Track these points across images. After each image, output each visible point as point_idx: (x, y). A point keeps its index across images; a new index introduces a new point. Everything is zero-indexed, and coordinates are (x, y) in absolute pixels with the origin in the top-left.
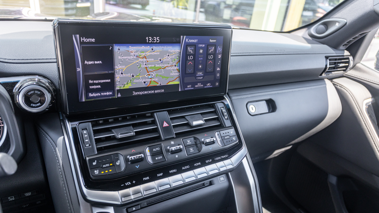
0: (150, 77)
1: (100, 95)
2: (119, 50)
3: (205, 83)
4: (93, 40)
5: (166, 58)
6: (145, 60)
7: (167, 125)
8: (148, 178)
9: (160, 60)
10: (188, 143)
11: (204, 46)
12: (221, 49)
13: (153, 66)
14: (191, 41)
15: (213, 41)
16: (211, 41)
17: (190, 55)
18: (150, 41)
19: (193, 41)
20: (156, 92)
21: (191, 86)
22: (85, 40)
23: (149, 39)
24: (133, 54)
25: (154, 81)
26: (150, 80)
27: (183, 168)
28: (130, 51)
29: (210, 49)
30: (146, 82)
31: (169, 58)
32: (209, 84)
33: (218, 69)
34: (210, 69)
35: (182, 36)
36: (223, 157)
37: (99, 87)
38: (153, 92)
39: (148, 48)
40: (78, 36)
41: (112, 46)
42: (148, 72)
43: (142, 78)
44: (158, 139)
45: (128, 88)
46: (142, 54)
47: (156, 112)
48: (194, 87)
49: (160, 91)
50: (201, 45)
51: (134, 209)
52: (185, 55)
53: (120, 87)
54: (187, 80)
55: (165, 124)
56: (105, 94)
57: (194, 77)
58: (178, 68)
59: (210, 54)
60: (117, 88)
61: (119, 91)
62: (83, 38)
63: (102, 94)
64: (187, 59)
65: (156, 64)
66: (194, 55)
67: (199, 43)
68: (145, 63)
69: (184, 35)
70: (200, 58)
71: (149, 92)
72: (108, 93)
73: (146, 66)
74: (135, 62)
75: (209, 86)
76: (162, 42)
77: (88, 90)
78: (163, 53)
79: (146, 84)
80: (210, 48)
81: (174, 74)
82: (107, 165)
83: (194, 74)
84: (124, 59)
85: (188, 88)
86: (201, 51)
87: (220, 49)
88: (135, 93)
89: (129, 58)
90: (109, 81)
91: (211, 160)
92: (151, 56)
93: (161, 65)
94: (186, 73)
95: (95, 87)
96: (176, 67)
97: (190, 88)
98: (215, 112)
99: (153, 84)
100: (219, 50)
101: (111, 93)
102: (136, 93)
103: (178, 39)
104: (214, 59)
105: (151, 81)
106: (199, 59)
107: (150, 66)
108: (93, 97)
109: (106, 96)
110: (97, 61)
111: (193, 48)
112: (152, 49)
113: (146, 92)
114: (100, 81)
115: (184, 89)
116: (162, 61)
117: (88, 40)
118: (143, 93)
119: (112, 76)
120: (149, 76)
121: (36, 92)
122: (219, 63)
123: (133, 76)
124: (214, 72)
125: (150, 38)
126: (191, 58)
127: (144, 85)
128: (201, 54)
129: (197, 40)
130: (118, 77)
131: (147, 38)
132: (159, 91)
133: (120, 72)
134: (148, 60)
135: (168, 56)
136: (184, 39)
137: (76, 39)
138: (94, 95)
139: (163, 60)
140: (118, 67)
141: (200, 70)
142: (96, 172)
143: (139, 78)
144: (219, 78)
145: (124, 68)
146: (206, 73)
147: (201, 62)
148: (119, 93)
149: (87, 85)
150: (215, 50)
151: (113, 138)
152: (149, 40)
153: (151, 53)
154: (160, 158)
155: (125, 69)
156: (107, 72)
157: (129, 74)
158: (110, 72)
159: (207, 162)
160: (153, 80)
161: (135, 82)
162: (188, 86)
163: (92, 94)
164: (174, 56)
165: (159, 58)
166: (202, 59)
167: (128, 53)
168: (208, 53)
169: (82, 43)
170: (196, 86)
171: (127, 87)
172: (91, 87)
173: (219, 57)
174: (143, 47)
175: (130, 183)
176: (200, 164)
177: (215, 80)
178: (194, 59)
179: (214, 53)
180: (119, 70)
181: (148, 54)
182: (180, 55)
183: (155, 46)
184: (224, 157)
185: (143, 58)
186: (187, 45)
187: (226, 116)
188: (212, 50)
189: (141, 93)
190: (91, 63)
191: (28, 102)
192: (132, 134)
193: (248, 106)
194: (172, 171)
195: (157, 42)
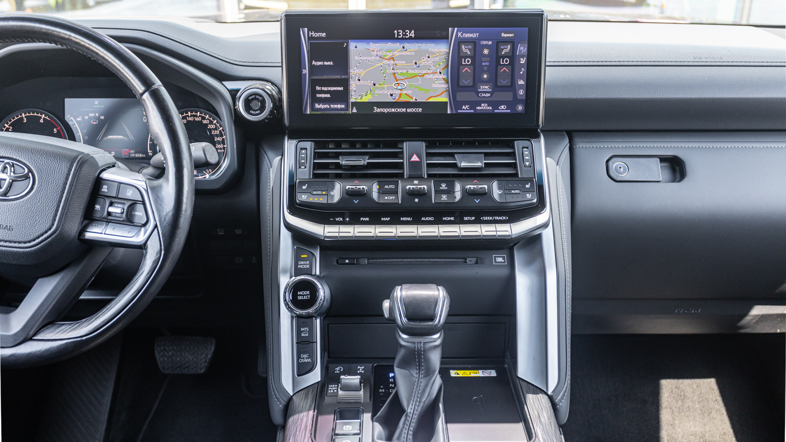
0: (399, 87)
1: (329, 107)
2: (356, 47)
3: (495, 104)
4: (324, 35)
5: (425, 61)
6: (392, 62)
7: (417, 159)
8: (367, 219)
9: (416, 63)
10: (442, 188)
11: (490, 43)
12: (524, 49)
13: (405, 71)
14: (467, 35)
15: (508, 35)
16: (503, 35)
17: (465, 58)
18: (400, 35)
19: (471, 35)
20: (409, 110)
21: (468, 107)
22: (314, 34)
23: (398, 33)
24: (375, 53)
25: (406, 94)
26: (400, 92)
27: (423, 219)
28: (372, 49)
29: (503, 49)
30: (394, 95)
31: (430, 61)
32: (504, 107)
33: (521, 82)
34: (504, 82)
35: (450, 29)
36: (497, 218)
37: (329, 96)
38: (404, 110)
39: (397, 45)
40: (306, 29)
41: (347, 43)
42: (397, 81)
43: (388, 88)
44: (401, 176)
45: (367, 101)
46: (388, 54)
47: (406, 141)
48: (475, 109)
49: (416, 110)
50: (484, 43)
51: (347, 261)
52: (458, 56)
53: (356, 99)
54: (461, 96)
55: (415, 158)
56: (336, 106)
57: (473, 94)
58: (445, 77)
59: (503, 57)
60: (352, 100)
61: (354, 104)
62: (312, 32)
63: (332, 106)
64: (460, 63)
65: (409, 69)
66: (473, 58)
67: (481, 38)
68: (392, 67)
69: (454, 27)
70: (485, 62)
71: (398, 110)
72: (339, 106)
73: (393, 71)
74: (378, 65)
75: (502, 110)
76: (418, 38)
77: (315, 100)
78: (420, 54)
79: (394, 97)
80: (502, 47)
81: (439, 86)
82: (319, 192)
83: (474, 88)
84: (363, 60)
85: (464, 109)
86: (486, 52)
87: (522, 49)
88: (377, 110)
89: (369, 58)
90: (341, 89)
91: (473, 218)
92: (401, 58)
93: (417, 72)
94: (458, 86)
95: (323, 96)
96: (442, 75)
97: (467, 109)
98: (512, 155)
99: (404, 99)
100: (522, 51)
101: (343, 106)
102: (379, 110)
103: (444, 33)
104: (512, 64)
105: (400, 94)
106: (483, 64)
107: (399, 71)
108: (320, 109)
109: (337, 109)
110: (327, 61)
111: (470, 47)
112: (404, 48)
113: (393, 110)
114: (329, 89)
115: (456, 110)
116: (418, 65)
117: (318, 35)
118: (388, 110)
119: (345, 83)
120: (399, 85)
121: (257, 97)
122: (521, 73)
123: (374, 85)
124: (512, 87)
125: (400, 32)
126: (468, 61)
127: (390, 99)
128: (485, 56)
129: (477, 34)
130: (353, 85)
131: (396, 32)
132: (414, 110)
133: (357, 78)
134: (396, 62)
135: (429, 57)
136: (455, 33)
137: (304, 33)
138: (322, 106)
139: (421, 63)
140: (354, 71)
141: (485, 82)
142: (304, 197)
143: (383, 88)
144: (524, 98)
145: (363, 72)
146: (496, 88)
147: (485, 68)
148: (354, 108)
149: (314, 92)
150: (514, 49)
151: (338, 166)
152: (398, 35)
153: (401, 53)
154: (391, 198)
155: (363, 74)
156: (338, 77)
157: (369, 82)
158: (343, 77)
159: (466, 219)
160: (404, 92)
161: (377, 94)
162: (464, 107)
163: (319, 105)
164: (437, 58)
165: (414, 61)
166: (487, 64)
167: (368, 52)
168: (499, 55)
169: (310, 38)
170: (478, 108)
171: (365, 99)
172: (318, 95)
173: (521, 62)
174: (389, 44)
175: (341, 219)
176: (452, 219)
177: (516, 101)
178: (473, 64)
179: (511, 55)
180: (355, 75)
181: (397, 54)
182: (449, 56)
183: (408, 43)
184: (500, 218)
185: (389, 59)
186: (460, 42)
187: (528, 161)
188: (508, 50)
189: (386, 110)
190: (319, 63)
191: (248, 108)
192: (362, 163)
193: (610, 163)
194: (404, 219)
195: (411, 38)
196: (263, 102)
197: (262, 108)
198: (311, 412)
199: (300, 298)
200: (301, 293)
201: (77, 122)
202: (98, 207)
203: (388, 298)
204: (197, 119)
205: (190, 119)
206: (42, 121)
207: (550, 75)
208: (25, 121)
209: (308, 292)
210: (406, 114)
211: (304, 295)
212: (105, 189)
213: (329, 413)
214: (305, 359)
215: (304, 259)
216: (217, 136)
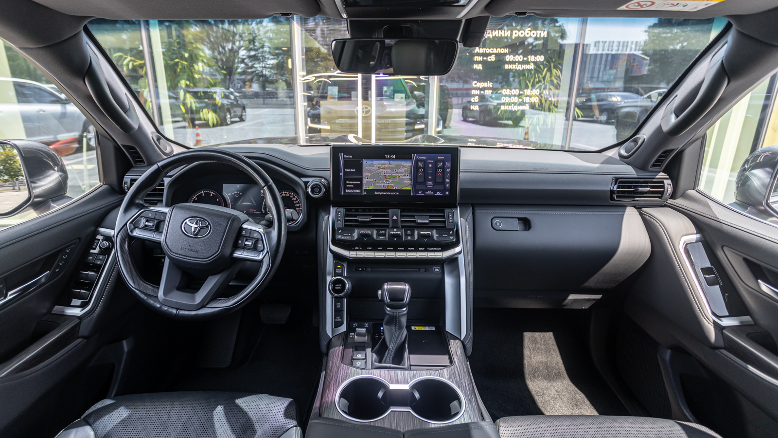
0: (388, 182)
2: (367, 163)
3: (435, 191)
4: (351, 156)
5: (400, 170)
6: (384, 170)
7: (396, 218)
8: (371, 248)
9: (396, 171)
10: (408, 233)
11: (432, 161)
13: (390, 175)
14: (421, 158)
15: (441, 158)
16: (439, 158)
17: (420, 168)
19: (423, 158)
20: (392, 194)
21: (422, 192)
22: (346, 156)
24: (376, 166)
26: (388, 184)
27: (398, 249)
28: (374, 163)
29: (439, 165)
31: (403, 169)
32: (439, 193)
33: (448, 181)
34: (439, 180)
36: (435, 249)
37: (353, 186)
38: (390, 193)
39: (387, 162)
40: (342, 154)
41: (362, 160)
42: (386, 179)
43: (382, 183)
44: (388, 226)
46: (382, 166)
47: (391, 209)
48: (425, 194)
49: (395, 193)
50: (430, 161)
51: (360, 269)
52: (416, 167)
53: (366, 188)
54: (418, 187)
55: (395, 218)
56: (356, 191)
57: (424, 186)
58: (410, 177)
59: (439, 168)
60: (364, 188)
61: (365, 190)
63: (354, 191)
64: (417, 171)
65: (393, 173)
66: (424, 168)
67: (428, 159)
69: (414, 154)
71: (387, 193)
72: (358, 191)
73: (385, 174)
74: (377, 171)
76: (397, 158)
77: (346, 188)
78: (398, 166)
79: (385, 187)
80: (438, 163)
81: (407, 182)
82: (347, 234)
83: (424, 183)
84: (370, 169)
86: (430, 165)
87: (448, 164)
88: (376, 193)
89: (373, 168)
90: (359, 183)
91: (424, 249)
92: (388, 168)
93: (396, 175)
94: (417, 182)
95: (350, 186)
97: (421, 194)
98: (443, 217)
99: (390, 188)
101: (360, 191)
102: (377, 193)
103: (410, 156)
104: (443, 172)
105: (388, 186)
106: (429, 171)
107: (388, 175)
108: (348, 192)
109: (356, 193)
110: (352, 169)
111: (422, 163)
112: (390, 163)
113: (384, 193)
114: (353, 182)
115: (416, 194)
117: (348, 156)
119: (361, 180)
121: (318, 186)
122: (448, 176)
123: (375, 181)
124: (444, 183)
126: (421, 170)
127: (383, 188)
128: (430, 168)
129: (426, 157)
130: (365, 181)
131: (386, 155)
134: (386, 170)
136: (415, 156)
137: (341, 156)
138: (349, 191)
139: (398, 171)
140: (365, 174)
141: (430, 180)
142: (339, 237)
143: (380, 183)
144: (449, 188)
145: (369, 174)
146: (435, 183)
147: (430, 174)
148: (365, 192)
149: (345, 184)
150: (444, 165)
151: (356, 221)
152: (387, 157)
153: (389, 166)
154: (383, 238)
156: (358, 177)
157: (373, 179)
158: (360, 177)
159: (420, 249)
160: (390, 185)
161: (376, 185)
162: (419, 192)
164: (407, 168)
166: (431, 171)
167: (373, 165)
168: (437, 167)
169: (344, 158)
170: (427, 193)
171: (371, 188)
172: (347, 186)
173: (448, 171)
174: (383, 161)
175: (358, 248)
176: (413, 249)
177: (445, 190)
178: (424, 171)
179: (442, 167)
180: (366, 176)
181: (386, 166)
182: (412, 168)
183: (392, 161)
184: (437, 249)
185: (383, 169)
186: (417, 161)
187: (451, 220)
188: (441, 165)
189: (381, 193)
190: (348, 170)
191: (313, 191)
192: (368, 219)
193: (493, 221)
194: (389, 248)
195: (393, 158)
196: (320, 189)
197: (320, 192)
198: (341, 347)
199: (336, 288)
200: (337, 285)
201: (229, 196)
202: (240, 241)
203: (381, 289)
204: (287, 195)
205: (284, 195)
206: (211, 195)
207: (462, 176)
208: (203, 195)
209: (341, 285)
210: (391, 195)
211: (339, 287)
212: (244, 233)
213: (350, 348)
214: (338, 319)
215: (339, 268)
216: (297, 204)
